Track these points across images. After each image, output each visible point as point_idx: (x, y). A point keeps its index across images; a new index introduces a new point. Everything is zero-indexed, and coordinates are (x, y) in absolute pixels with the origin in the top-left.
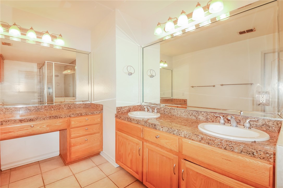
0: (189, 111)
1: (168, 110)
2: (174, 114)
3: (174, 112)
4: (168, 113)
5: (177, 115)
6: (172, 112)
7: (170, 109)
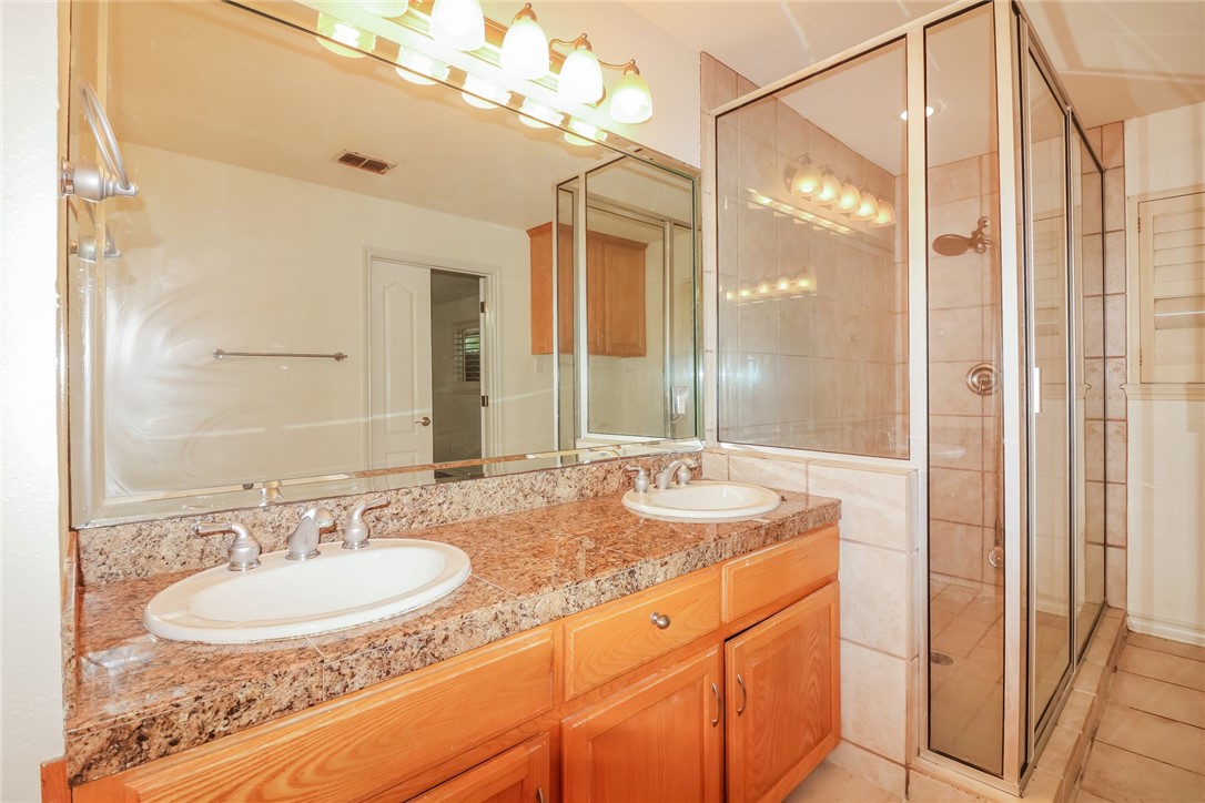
0: (521, 476)
1: (406, 499)
2: (446, 514)
3: (445, 506)
4: (404, 520)
5: (464, 513)
6: (435, 508)
7: (416, 493)
